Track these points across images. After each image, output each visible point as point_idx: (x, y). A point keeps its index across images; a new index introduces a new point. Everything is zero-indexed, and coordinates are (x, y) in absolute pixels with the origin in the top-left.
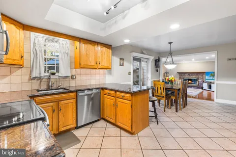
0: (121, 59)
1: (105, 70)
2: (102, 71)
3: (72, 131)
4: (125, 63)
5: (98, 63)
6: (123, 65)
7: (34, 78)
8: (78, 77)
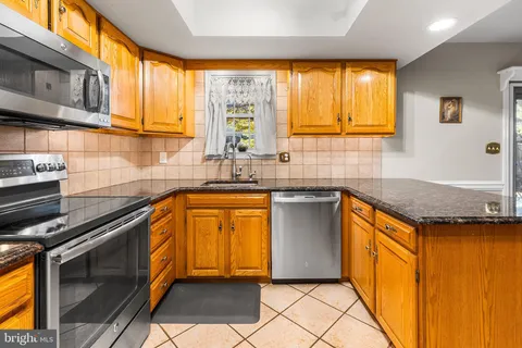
0: (444, 100)
1: (377, 138)
2: (365, 141)
3: (262, 285)
4: (468, 112)
5: (346, 118)
6: (456, 119)
7: (210, 158)
8: (295, 158)
